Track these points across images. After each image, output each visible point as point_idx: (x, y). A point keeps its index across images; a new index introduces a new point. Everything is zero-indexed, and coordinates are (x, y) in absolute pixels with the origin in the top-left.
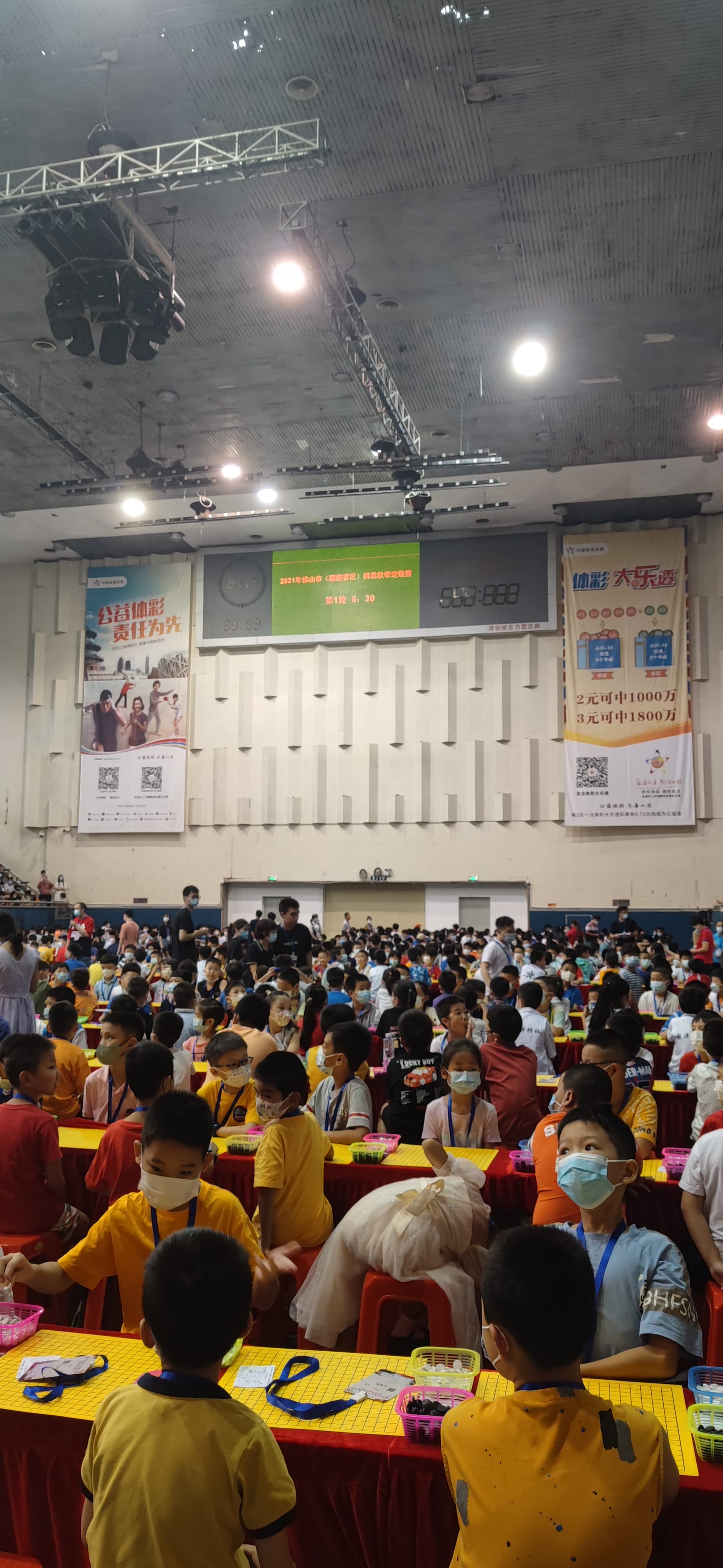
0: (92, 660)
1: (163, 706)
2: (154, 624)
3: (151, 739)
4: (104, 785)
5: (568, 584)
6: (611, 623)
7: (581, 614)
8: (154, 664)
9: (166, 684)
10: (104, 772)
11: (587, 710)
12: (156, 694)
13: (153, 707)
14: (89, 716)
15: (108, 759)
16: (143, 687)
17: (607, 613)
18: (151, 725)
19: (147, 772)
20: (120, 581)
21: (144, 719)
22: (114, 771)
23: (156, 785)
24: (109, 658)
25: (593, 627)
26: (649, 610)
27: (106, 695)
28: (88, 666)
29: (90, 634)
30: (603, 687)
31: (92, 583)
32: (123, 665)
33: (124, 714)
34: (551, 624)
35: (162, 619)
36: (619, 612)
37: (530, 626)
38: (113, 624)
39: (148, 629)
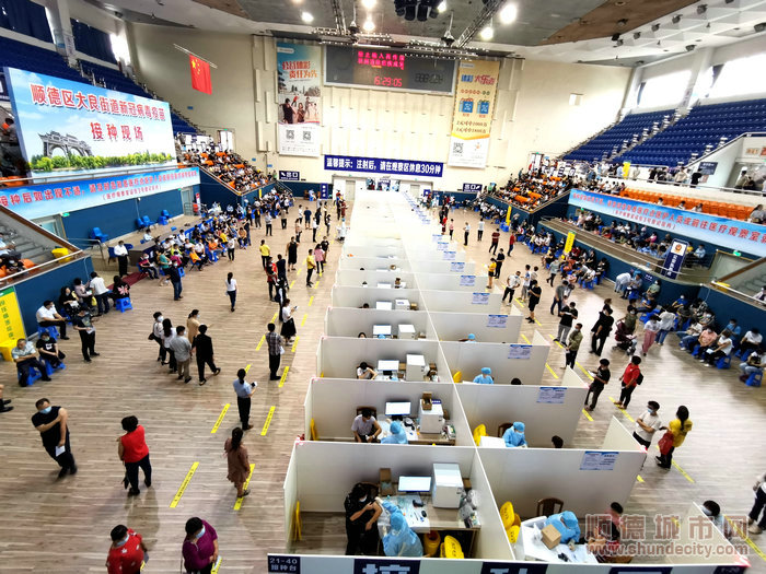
0: (281, 86)
1: (310, 108)
2: (306, 72)
3: (306, 120)
4: (289, 137)
5: (460, 78)
6: (471, 96)
7: (462, 91)
8: (307, 90)
9: (312, 99)
10: (289, 132)
11: (460, 126)
12: (307, 103)
13: (307, 108)
14: (281, 109)
15: (290, 127)
16: (302, 99)
17: (471, 92)
18: (306, 115)
19: (305, 133)
20: (290, 51)
21: (303, 112)
22: (292, 132)
23: (309, 139)
24: (289, 84)
25: (466, 96)
26: (484, 93)
27: (287, 100)
28: (280, 87)
29: (280, 73)
30: (465, 119)
31: (279, 50)
32: (294, 89)
33: (295, 109)
34: (452, 93)
35: (309, 70)
36: (474, 92)
37: (446, 93)
38: (289, 71)
39: (304, 74)
